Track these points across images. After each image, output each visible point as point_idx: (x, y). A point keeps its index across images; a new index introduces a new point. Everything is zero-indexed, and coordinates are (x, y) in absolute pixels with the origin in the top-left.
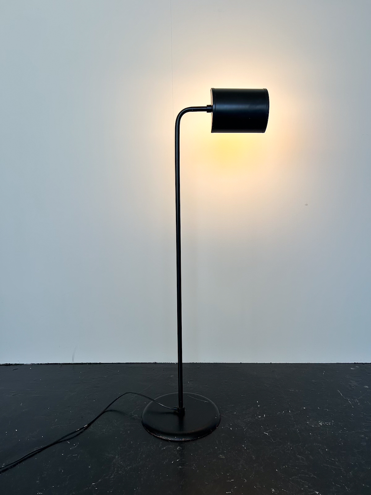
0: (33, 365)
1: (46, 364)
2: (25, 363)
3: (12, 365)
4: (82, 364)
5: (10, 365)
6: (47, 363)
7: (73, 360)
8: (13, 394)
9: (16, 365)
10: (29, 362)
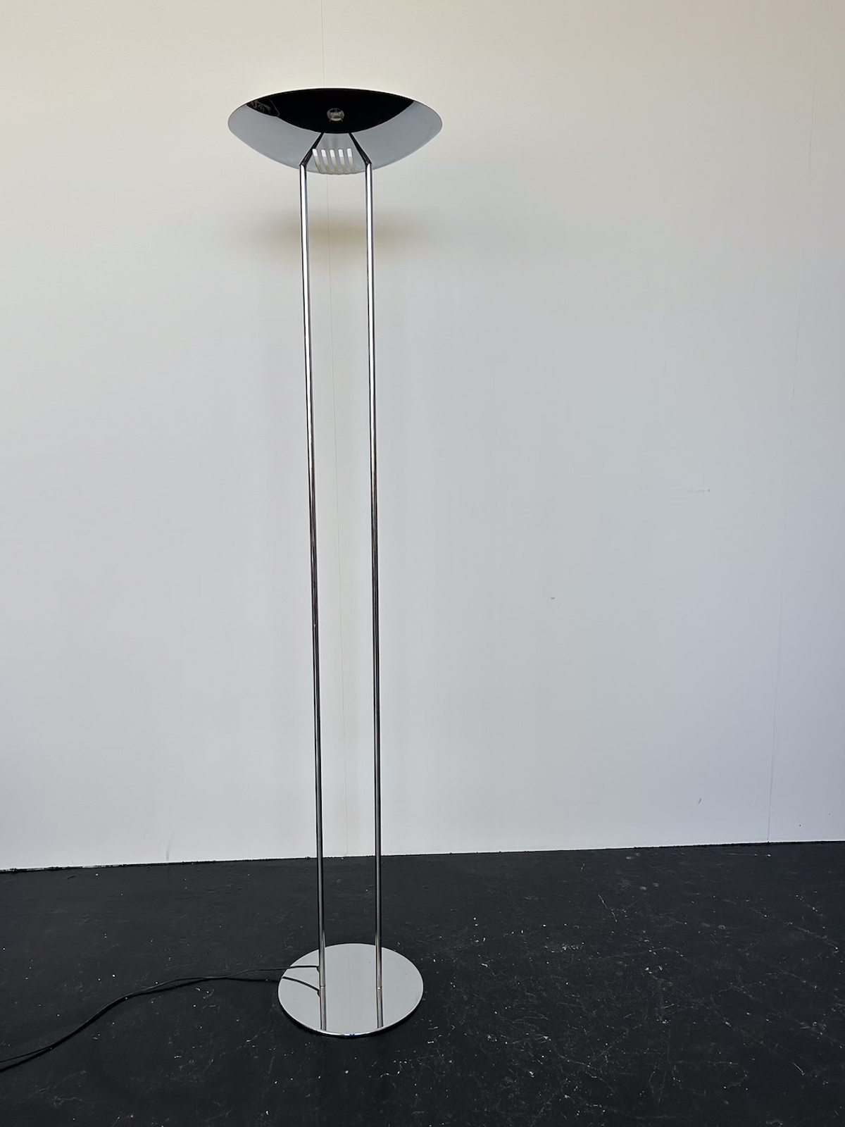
0: (98, 868)
1: (120, 866)
2: (84, 866)
3: (61, 869)
4: (184, 863)
5: (57, 869)
6: (122, 864)
7: (168, 858)
8: (85, 920)
9: (69, 868)
10: (91, 864)
